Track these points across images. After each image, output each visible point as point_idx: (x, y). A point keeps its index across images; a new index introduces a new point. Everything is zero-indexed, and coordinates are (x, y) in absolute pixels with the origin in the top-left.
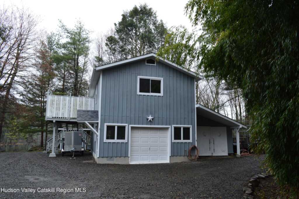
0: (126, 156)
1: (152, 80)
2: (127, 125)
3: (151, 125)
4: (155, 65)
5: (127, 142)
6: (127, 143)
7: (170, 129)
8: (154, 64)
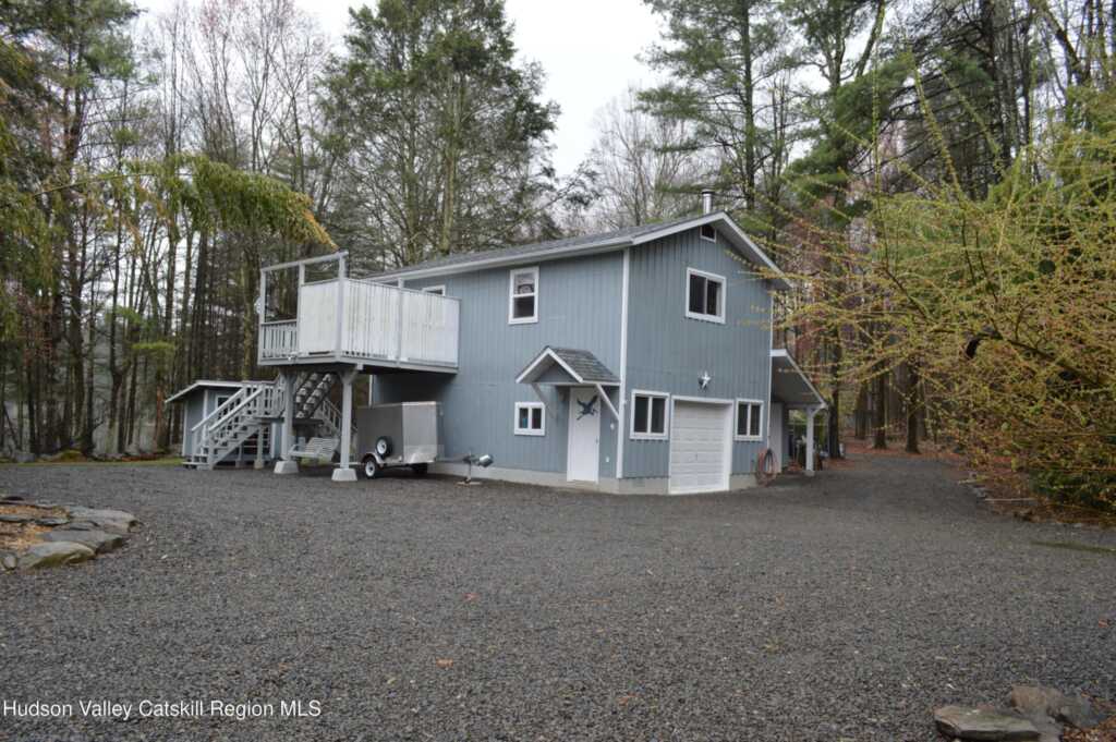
0: (665, 476)
1: (709, 281)
2: (667, 394)
3: (705, 396)
4: (715, 241)
5: (666, 438)
6: (667, 442)
7: (732, 409)
8: (712, 237)
